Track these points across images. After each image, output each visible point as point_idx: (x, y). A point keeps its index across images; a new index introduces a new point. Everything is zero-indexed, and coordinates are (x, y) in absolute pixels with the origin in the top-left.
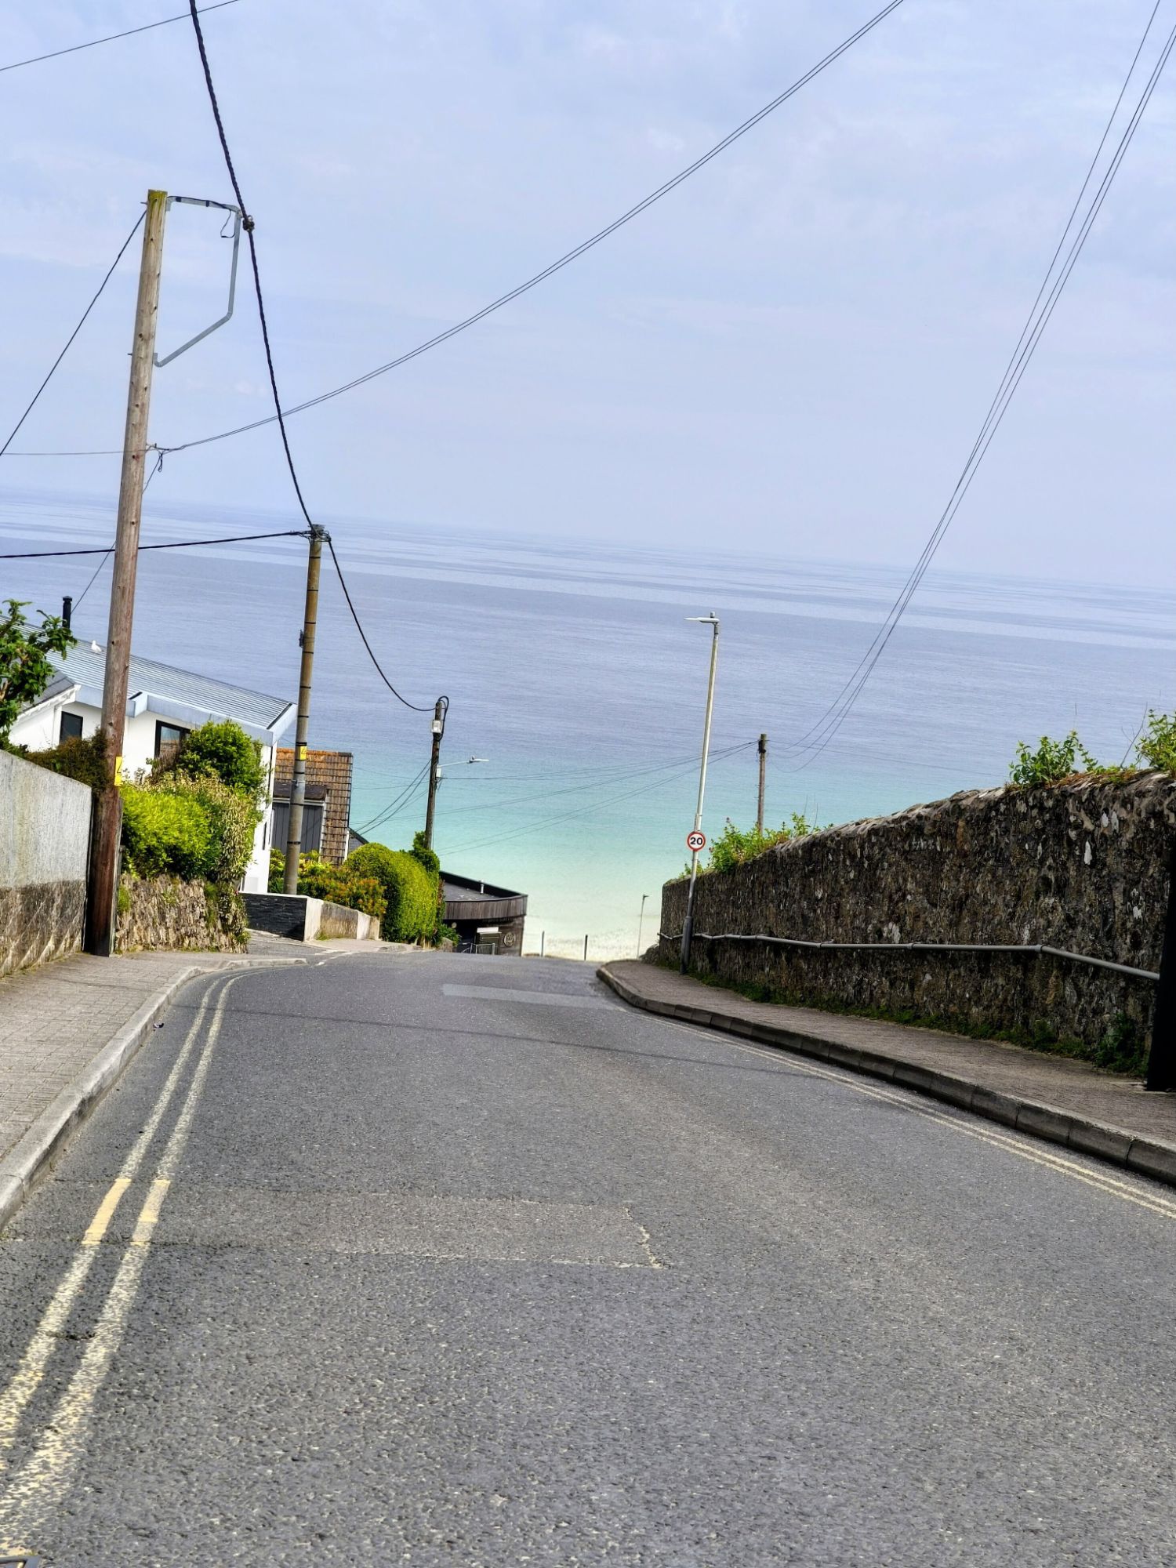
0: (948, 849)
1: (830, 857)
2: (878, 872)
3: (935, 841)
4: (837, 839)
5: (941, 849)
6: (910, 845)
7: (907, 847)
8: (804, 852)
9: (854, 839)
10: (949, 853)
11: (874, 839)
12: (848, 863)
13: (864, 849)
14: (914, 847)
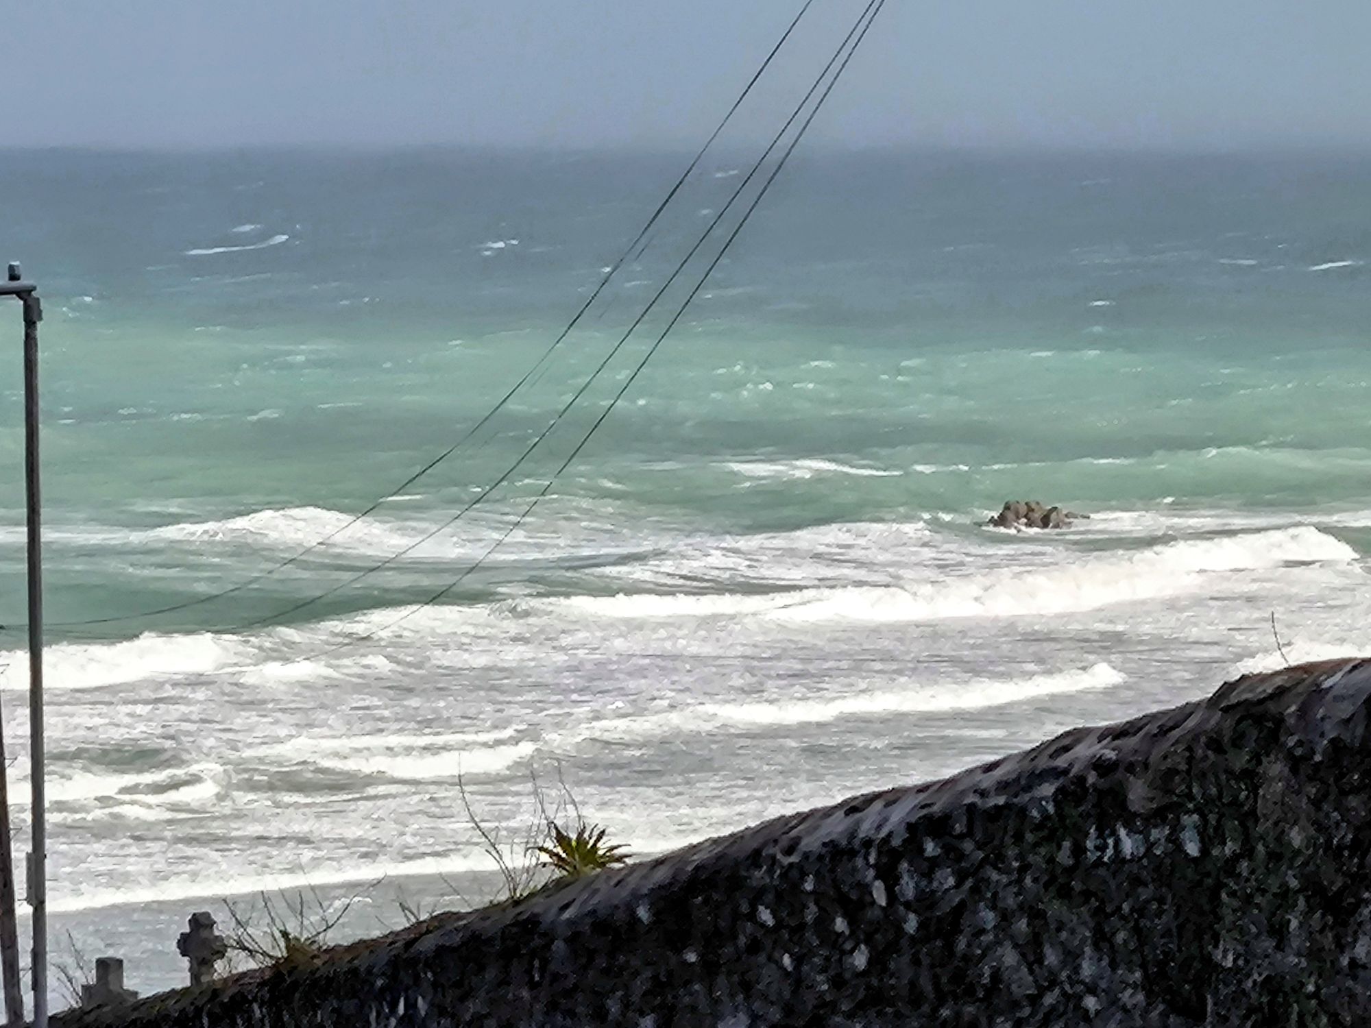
0: (1230, 848)
1: (766, 916)
2: (962, 944)
3: (1177, 828)
4: (786, 861)
5: (1205, 851)
6: (1079, 850)
7: (1064, 856)
8: (657, 914)
9: (852, 853)
10: (1236, 858)
11: (930, 848)
12: (840, 924)
13: (897, 879)
14: (1092, 856)
